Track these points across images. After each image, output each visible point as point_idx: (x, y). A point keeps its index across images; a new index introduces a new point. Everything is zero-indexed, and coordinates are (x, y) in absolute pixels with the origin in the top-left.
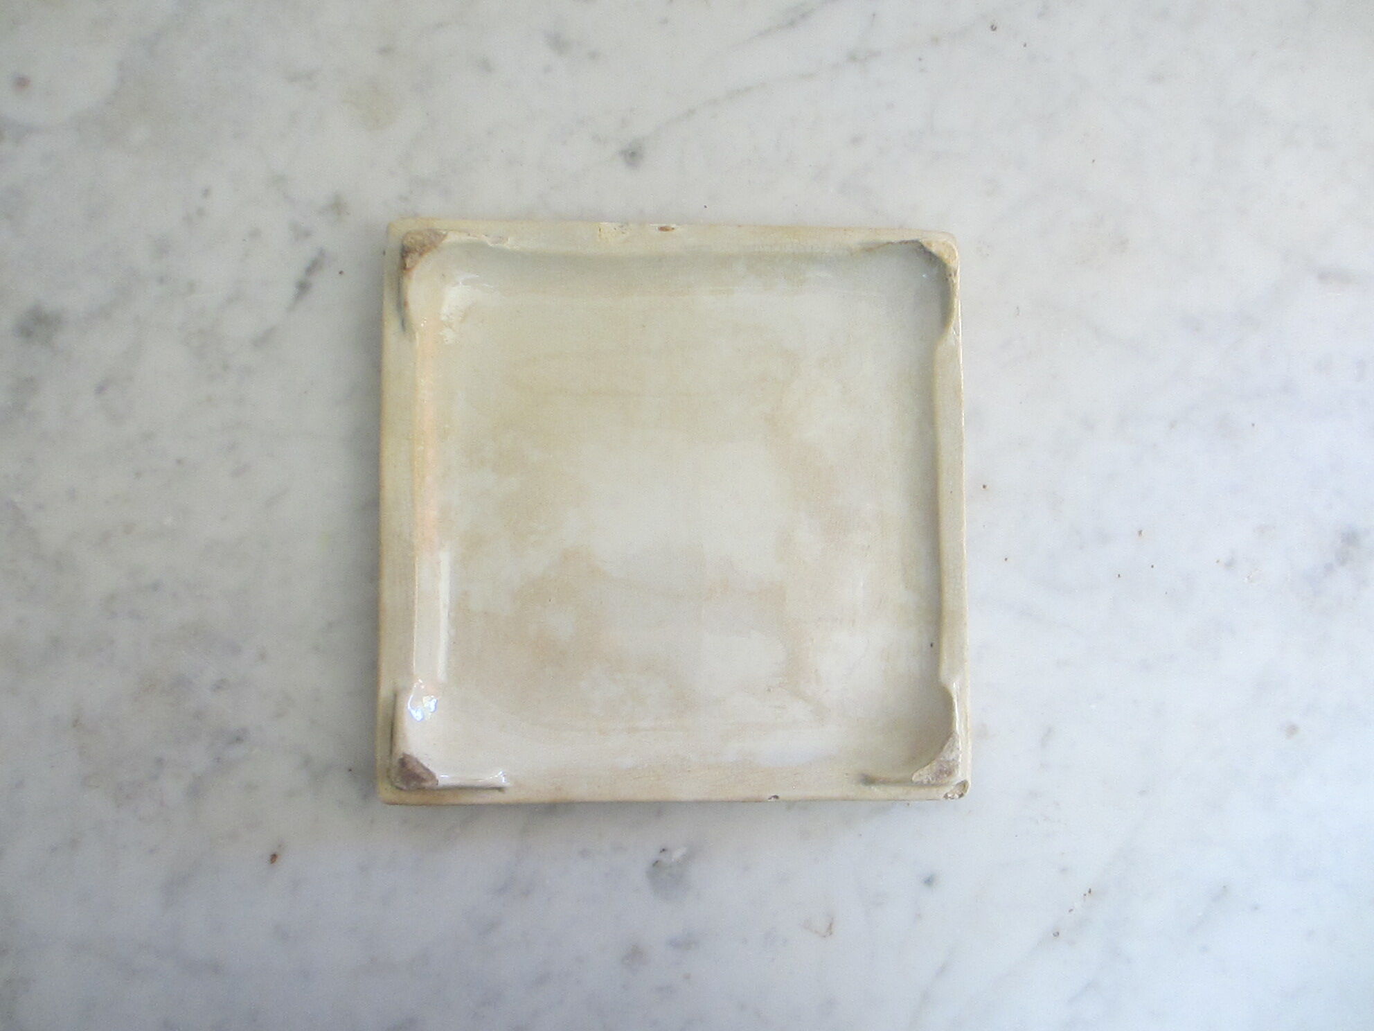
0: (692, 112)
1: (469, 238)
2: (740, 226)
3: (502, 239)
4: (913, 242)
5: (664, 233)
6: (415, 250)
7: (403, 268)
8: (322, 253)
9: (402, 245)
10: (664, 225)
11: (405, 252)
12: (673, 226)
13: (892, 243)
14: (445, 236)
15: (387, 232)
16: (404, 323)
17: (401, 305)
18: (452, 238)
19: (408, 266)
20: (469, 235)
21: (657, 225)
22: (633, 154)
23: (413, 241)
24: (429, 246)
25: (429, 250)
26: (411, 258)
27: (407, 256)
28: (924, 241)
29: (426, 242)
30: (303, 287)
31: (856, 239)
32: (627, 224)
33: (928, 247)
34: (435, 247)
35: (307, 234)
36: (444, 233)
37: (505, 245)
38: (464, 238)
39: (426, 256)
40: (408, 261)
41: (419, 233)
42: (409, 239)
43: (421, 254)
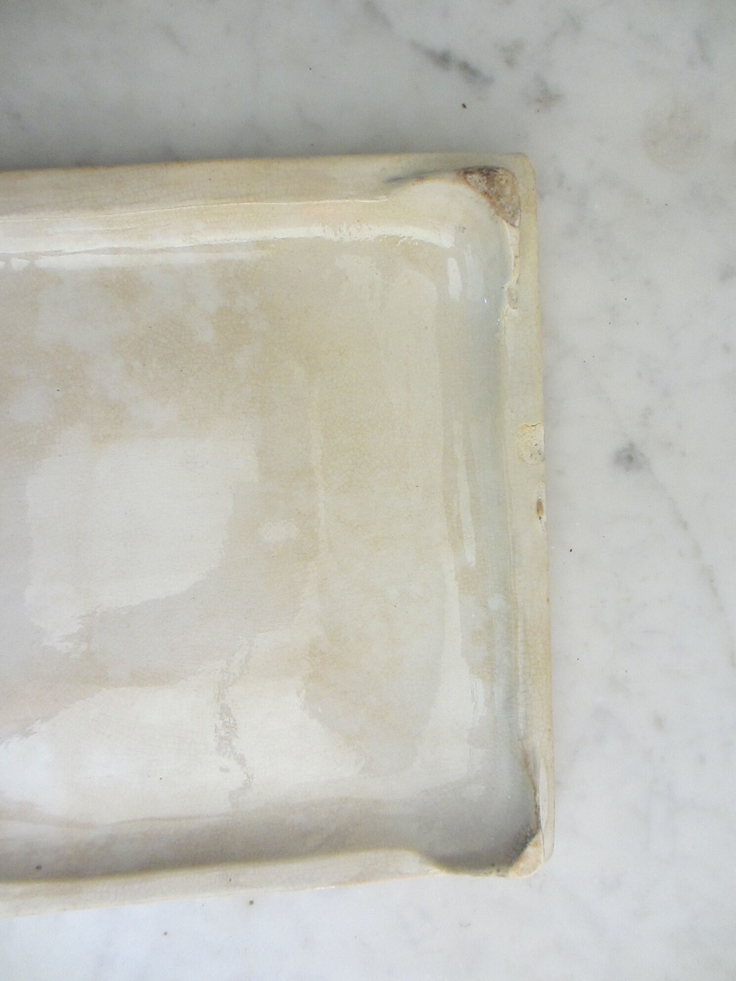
0: (685, 525)
1: (513, 257)
2: (548, 600)
3: (515, 301)
4: (538, 823)
5: (535, 506)
6: (493, 185)
7: (466, 172)
8: (488, 81)
9: (498, 168)
10: (544, 505)
11: (488, 173)
12: (544, 518)
13: (535, 794)
14: (513, 225)
15: (518, 154)
16: (397, 181)
17: (420, 176)
18: (510, 234)
19: (469, 176)
20: (516, 257)
21: (543, 498)
22: (630, 459)
23: (503, 182)
24: (498, 203)
25: (493, 204)
26: (480, 181)
27: (483, 175)
28: (539, 837)
29: (503, 201)
30: (443, 59)
31: (538, 741)
32: (544, 459)
33: (532, 843)
34: (497, 213)
35: (510, 62)
36: (517, 224)
37: (507, 306)
38: (512, 251)
39: (484, 200)
40: (476, 177)
41: (514, 193)
42: (505, 177)
43: (486, 193)
